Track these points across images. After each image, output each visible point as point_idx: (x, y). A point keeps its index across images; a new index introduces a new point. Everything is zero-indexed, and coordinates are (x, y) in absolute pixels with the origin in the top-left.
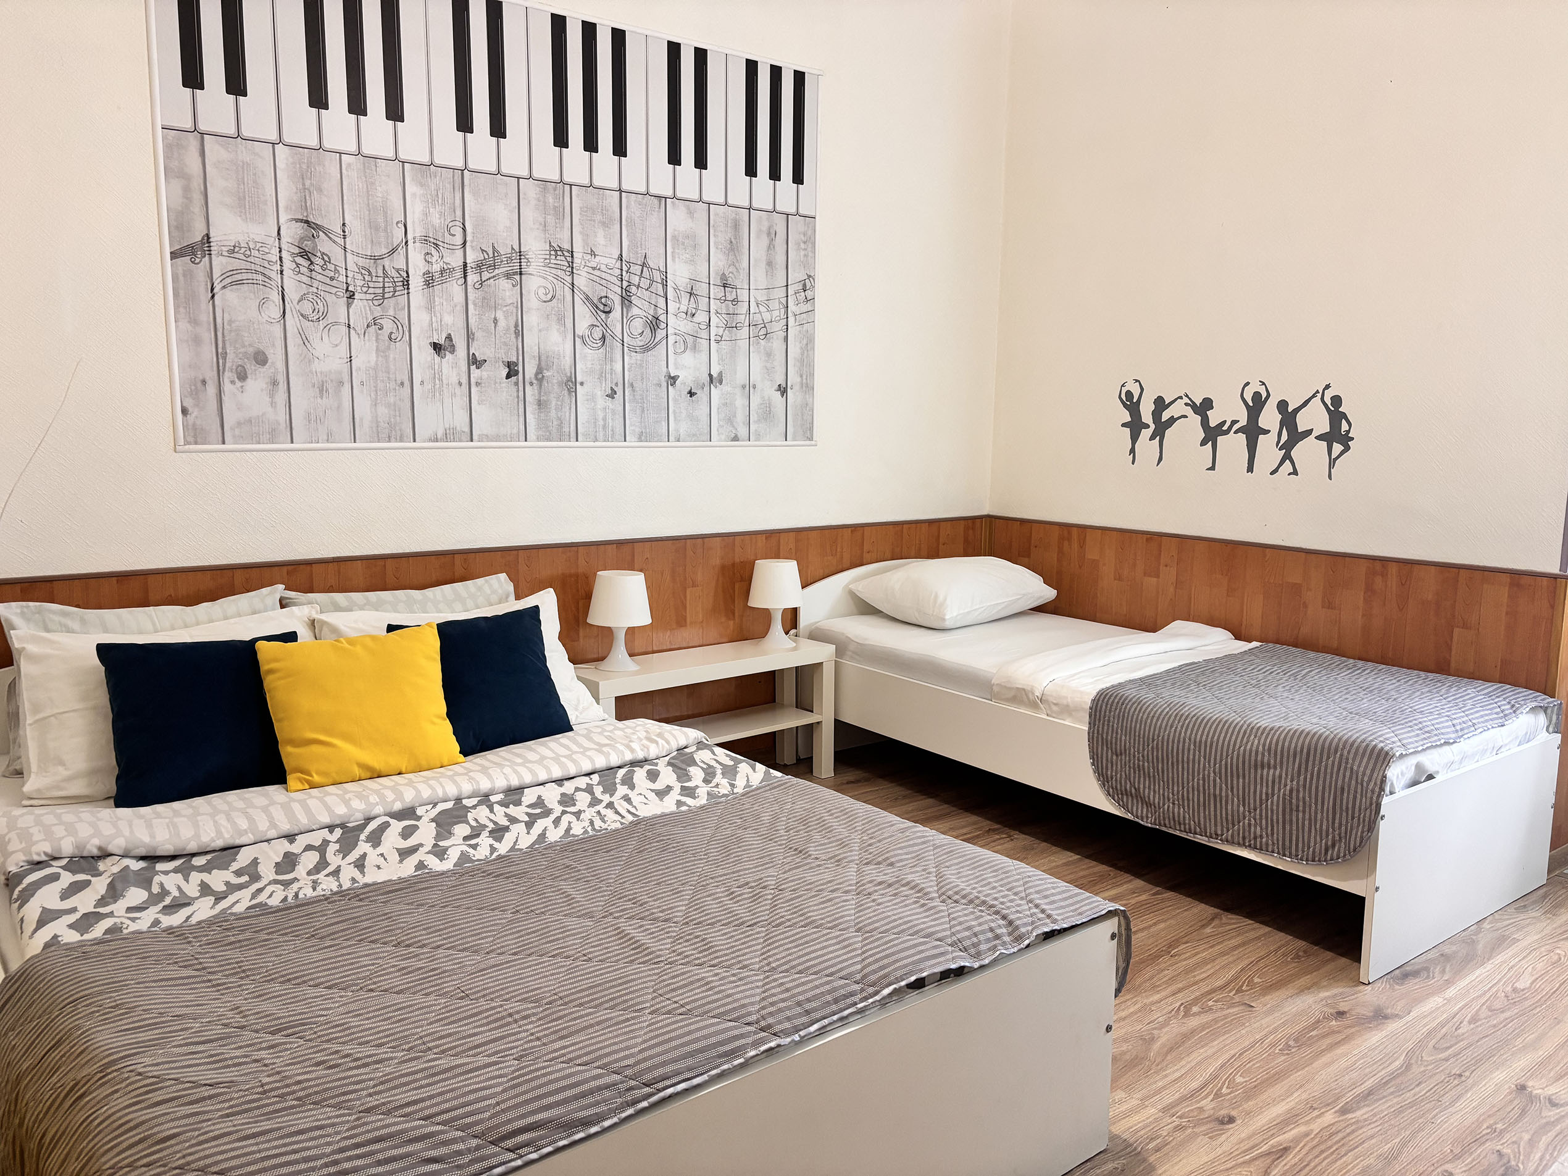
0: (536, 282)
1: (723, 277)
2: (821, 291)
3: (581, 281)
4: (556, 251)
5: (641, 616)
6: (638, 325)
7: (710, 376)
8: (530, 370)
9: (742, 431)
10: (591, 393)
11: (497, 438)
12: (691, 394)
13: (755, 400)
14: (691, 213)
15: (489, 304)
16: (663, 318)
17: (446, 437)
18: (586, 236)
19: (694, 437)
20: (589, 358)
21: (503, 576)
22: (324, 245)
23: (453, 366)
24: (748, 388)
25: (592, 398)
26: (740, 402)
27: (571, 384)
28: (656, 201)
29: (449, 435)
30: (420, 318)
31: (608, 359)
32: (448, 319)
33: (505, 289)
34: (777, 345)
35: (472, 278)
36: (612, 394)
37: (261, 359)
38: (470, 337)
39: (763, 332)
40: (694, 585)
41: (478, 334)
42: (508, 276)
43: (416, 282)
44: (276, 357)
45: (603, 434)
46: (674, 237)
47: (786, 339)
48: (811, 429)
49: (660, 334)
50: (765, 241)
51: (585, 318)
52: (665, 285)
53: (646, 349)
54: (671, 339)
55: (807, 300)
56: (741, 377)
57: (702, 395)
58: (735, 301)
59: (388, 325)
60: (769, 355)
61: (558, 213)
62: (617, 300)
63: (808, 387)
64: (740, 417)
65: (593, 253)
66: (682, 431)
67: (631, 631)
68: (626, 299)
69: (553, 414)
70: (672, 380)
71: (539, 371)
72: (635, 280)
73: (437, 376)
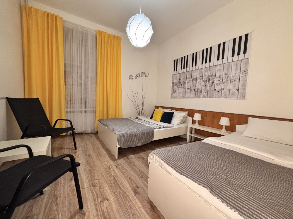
0: (198, 81)
3: (203, 79)
4: (201, 76)
6: (210, 83)
7: (222, 89)
8: (196, 90)
9: (228, 97)
11: (192, 98)
12: (218, 91)
13: (231, 92)
15: (193, 84)
16: (214, 82)
17: (188, 98)
19: (218, 98)
20: (203, 88)
22: (181, 81)
23: (189, 90)
24: (229, 90)
25: (203, 93)
26: (228, 92)
27: (201, 91)
28: (215, 66)
30: (187, 86)
31: (206, 88)
32: (189, 86)
33: (195, 82)
34: (237, 82)
35: (192, 81)
36: (206, 92)
38: (191, 87)
41: (192, 87)
42: (195, 80)
43: (187, 83)
44: (177, 91)
45: (204, 97)
46: (217, 70)
47: (239, 81)
48: (245, 96)
49: (214, 84)
50: (235, 66)
51: (203, 83)
52: (215, 77)
53: (211, 86)
56: (228, 88)
57: (220, 92)
58: (228, 77)
59: (184, 87)
60: (235, 84)
61: (201, 72)
62: (208, 80)
63: (244, 88)
64: (227, 95)
65: (205, 75)
66: (216, 97)
69: (199, 95)
70: (215, 90)
71: (198, 90)
72: (211, 77)
73: (188, 92)
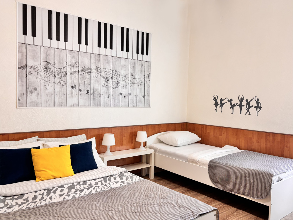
0: (93, 74)
1: (132, 73)
2: (152, 77)
3: (103, 74)
4: (98, 68)
5: (113, 143)
6: (114, 83)
7: (129, 93)
8: (92, 92)
9: (135, 105)
10: (104, 97)
11: (84, 106)
12: (125, 97)
13: (138, 98)
14: (125, 61)
15: (83, 78)
16: (119, 82)
17: (73, 106)
18: (104, 65)
19: (125, 106)
20: (104, 89)
21: (84, 135)
22: (50, 66)
23: (75, 91)
24: (137, 96)
25: (104, 98)
26: (135, 99)
27: (100, 95)
28: (118, 58)
29: (74, 105)
30: (69, 81)
31: (108, 90)
32: (75, 81)
33: (87, 76)
34: (143, 87)
35: (80, 73)
36: (108, 97)
37: (36, 89)
38: (79, 85)
39: (140, 84)
40: (125, 137)
41: (81, 85)
42: (88, 73)
43: (69, 74)
44: (39, 89)
45: (106, 105)
46: (122, 66)
47: (144, 86)
48: (149, 104)
49: (119, 85)
50: (140, 67)
51: (103, 81)
52: (120, 75)
53: (116, 88)
54: (121, 86)
55: (149, 78)
56: (135, 94)
57: (127, 97)
58: (134, 78)
59: (62, 82)
60: (141, 89)
61: (98, 60)
62: (110, 78)
63: (149, 96)
64: (135, 102)
65: (105, 69)
66: (123, 105)
67: (111, 147)
68: (112, 78)
69: (96, 101)
70: (121, 94)
71: (94, 92)
72: (114, 74)
73: (72, 93)
